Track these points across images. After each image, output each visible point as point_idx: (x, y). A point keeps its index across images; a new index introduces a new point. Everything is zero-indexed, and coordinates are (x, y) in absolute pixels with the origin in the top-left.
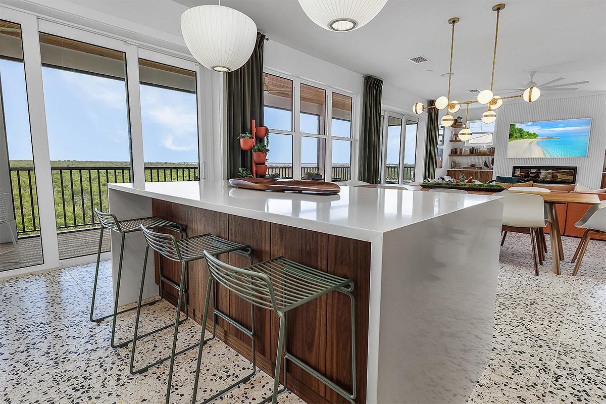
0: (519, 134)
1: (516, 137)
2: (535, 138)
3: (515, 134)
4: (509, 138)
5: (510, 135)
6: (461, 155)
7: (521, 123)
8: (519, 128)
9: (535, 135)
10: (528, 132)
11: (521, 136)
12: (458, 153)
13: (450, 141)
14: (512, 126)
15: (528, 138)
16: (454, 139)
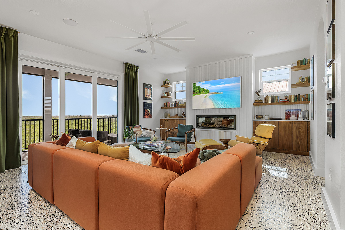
0: (198, 91)
1: (197, 93)
2: (208, 93)
3: (196, 90)
4: (193, 94)
5: (193, 91)
6: (170, 108)
7: (200, 81)
8: (198, 86)
9: (207, 91)
10: (203, 89)
11: (200, 92)
12: (168, 106)
13: (162, 97)
14: (194, 84)
15: (204, 93)
16: (164, 96)
